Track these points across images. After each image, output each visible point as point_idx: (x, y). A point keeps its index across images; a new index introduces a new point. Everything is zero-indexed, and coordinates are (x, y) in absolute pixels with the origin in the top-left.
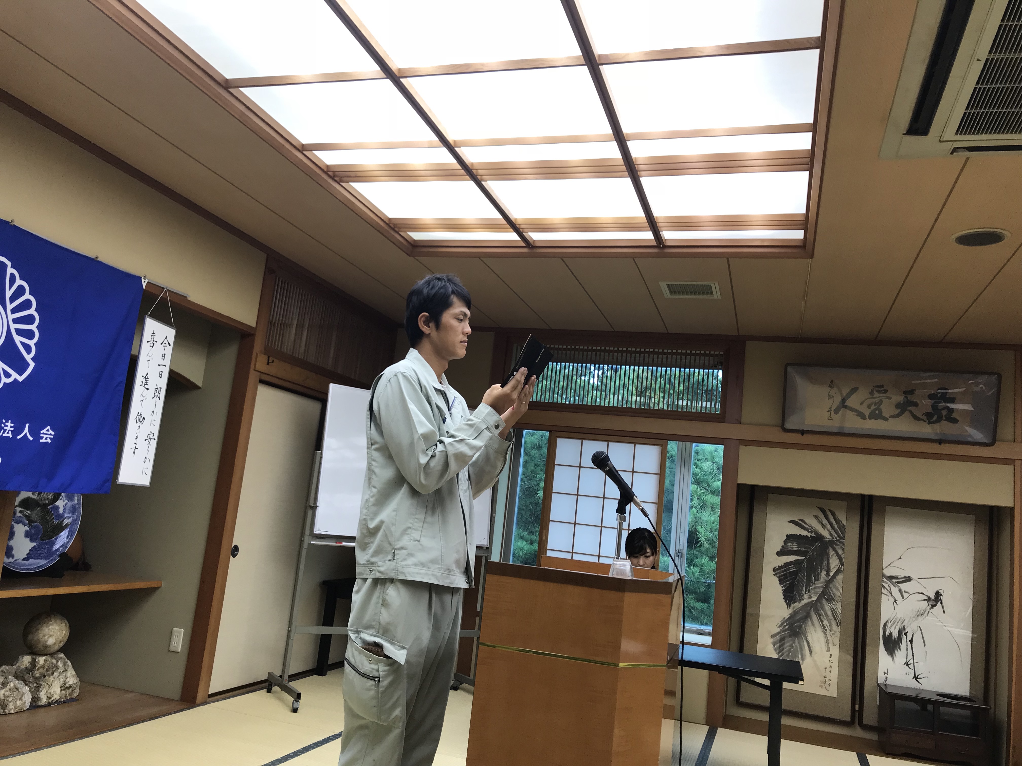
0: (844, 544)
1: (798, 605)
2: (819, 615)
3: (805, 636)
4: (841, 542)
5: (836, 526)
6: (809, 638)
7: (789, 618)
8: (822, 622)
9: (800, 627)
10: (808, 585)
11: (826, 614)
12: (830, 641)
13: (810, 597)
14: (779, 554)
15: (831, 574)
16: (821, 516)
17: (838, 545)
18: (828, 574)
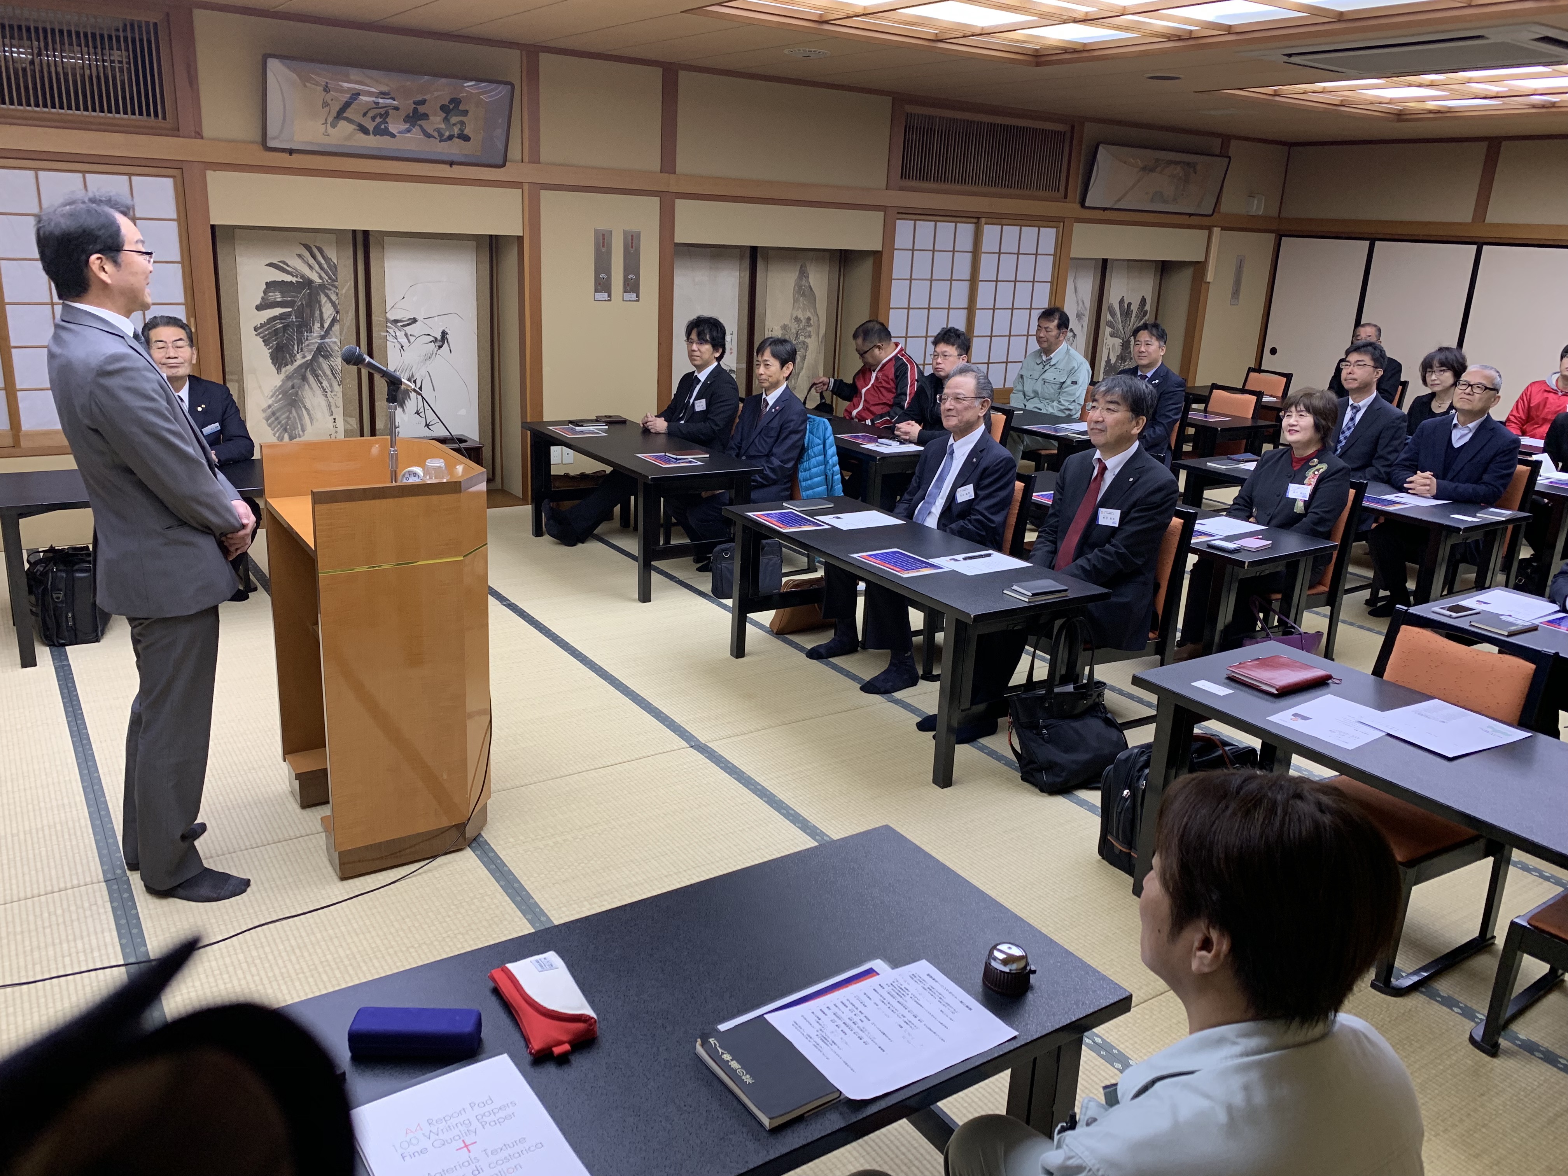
0: (337, 288)
1: (290, 368)
2: (317, 376)
3: (303, 403)
4: (333, 286)
5: (325, 266)
6: (308, 405)
7: (281, 387)
8: (321, 383)
9: (296, 394)
10: (300, 342)
11: (325, 374)
12: (333, 404)
13: (304, 357)
14: (258, 308)
15: (326, 326)
16: (307, 254)
17: (330, 290)
18: (322, 326)
